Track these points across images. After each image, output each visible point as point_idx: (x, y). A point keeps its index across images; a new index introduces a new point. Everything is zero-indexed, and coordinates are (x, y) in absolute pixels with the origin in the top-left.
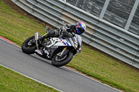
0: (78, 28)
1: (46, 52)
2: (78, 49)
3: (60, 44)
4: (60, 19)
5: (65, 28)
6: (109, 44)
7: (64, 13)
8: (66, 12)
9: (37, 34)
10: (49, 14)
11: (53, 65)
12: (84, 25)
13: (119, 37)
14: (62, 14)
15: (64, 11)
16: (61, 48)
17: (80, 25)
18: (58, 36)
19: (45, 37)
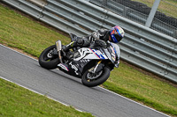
0: (114, 35)
1: (73, 67)
2: (116, 63)
3: (93, 56)
5: (97, 35)
6: (66, 19)
9: (60, 42)
11: (84, 84)
13: (78, 10)
16: (93, 62)
17: (117, 30)
18: (87, 46)
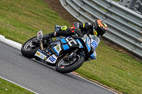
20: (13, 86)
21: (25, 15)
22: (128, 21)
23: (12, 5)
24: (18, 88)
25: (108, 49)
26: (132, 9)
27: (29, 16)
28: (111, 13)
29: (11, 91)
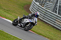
2: (35, 23)
4: (55, 22)
7: (57, 20)
8: (58, 19)
9: (19, 17)
10: (50, 20)
12: (38, 14)
14: (56, 20)
15: (57, 18)
19: (22, 19)
20: (14, 37)
21: (18, 14)
22: (52, 16)
23: (14, 11)
24: (16, 37)
25: (45, 25)
26: (53, 12)
27: (19, 14)
28: (46, 13)
29: (13, 39)
